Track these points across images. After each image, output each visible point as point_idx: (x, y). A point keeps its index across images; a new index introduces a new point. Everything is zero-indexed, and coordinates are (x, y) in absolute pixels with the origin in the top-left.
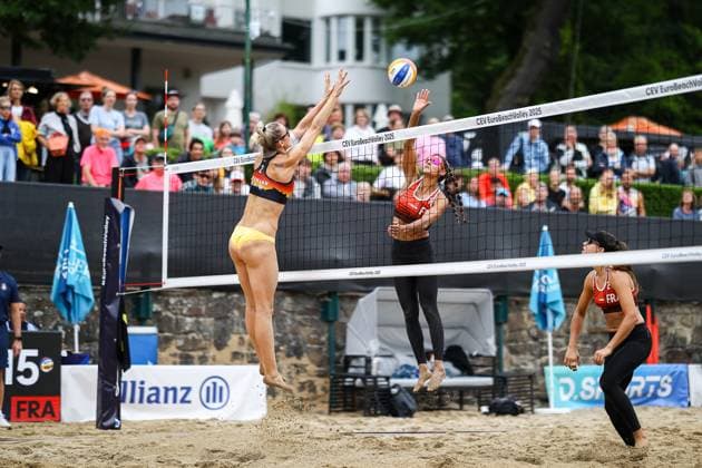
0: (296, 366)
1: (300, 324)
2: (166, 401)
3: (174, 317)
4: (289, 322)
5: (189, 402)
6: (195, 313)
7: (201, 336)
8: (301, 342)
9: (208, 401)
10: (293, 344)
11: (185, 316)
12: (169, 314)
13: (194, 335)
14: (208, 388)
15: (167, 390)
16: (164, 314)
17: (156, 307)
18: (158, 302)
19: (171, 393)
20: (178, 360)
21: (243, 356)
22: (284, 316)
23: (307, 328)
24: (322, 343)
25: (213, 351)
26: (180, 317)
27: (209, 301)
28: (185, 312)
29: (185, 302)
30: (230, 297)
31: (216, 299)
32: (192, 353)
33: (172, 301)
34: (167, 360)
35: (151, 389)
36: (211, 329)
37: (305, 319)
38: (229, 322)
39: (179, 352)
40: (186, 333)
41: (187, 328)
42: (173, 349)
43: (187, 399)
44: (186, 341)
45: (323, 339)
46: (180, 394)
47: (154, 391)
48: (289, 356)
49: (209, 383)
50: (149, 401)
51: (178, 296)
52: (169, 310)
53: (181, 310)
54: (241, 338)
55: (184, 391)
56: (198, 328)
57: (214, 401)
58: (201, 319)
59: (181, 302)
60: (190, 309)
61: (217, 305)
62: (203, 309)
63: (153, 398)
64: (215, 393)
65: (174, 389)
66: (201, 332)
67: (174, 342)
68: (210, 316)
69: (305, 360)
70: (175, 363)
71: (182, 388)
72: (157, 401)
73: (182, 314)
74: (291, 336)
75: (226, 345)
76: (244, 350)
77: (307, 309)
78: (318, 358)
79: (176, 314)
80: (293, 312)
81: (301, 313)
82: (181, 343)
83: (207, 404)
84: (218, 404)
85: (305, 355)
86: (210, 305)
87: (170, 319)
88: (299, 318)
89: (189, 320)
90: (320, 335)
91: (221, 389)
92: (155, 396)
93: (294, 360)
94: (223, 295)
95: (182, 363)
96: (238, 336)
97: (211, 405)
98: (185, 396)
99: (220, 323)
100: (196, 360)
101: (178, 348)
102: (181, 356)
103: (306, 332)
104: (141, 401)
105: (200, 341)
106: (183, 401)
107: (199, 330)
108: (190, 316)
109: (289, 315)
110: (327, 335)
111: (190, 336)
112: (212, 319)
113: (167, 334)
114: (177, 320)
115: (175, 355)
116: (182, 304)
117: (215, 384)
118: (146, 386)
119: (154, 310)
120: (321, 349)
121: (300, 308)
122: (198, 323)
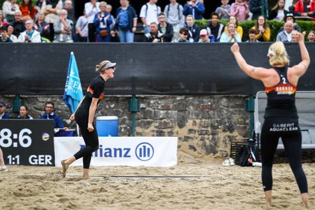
0: (229, 136)
1: (232, 113)
2: (115, 156)
3: (153, 111)
4: (225, 112)
5: (129, 156)
6: (166, 108)
7: (169, 121)
8: (233, 123)
9: (141, 156)
10: (227, 124)
11: (160, 110)
12: (151, 109)
13: (165, 120)
14: (141, 149)
15: (116, 150)
16: (147, 109)
17: (142, 105)
18: (143, 102)
19: (118, 152)
20: (155, 134)
21: (195, 131)
22: (222, 108)
23: (237, 115)
24: (247, 124)
25: (177, 129)
26: (156, 110)
27: (174, 101)
28: (159, 108)
29: (160, 102)
30: (187, 99)
31: (179, 100)
32: (164, 130)
33: (152, 102)
34: (149, 134)
35: (106, 149)
36: (176, 116)
37: (235, 110)
38: (187, 112)
39: (156, 129)
40: (161, 119)
41: (161, 117)
42: (152, 128)
43: (128, 155)
44: (160, 123)
45: (247, 121)
46: (124, 152)
47: (108, 151)
48: (224, 131)
49: (141, 146)
50: (106, 156)
51: (155, 99)
52: (150, 107)
53: (158, 106)
54: (195, 122)
55: (126, 151)
56: (167, 116)
57: (145, 156)
58: (169, 112)
59: (158, 102)
60: (162, 106)
61: (179, 104)
62: (171, 106)
63: (108, 154)
64: (145, 152)
65: (120, 150)
66: (170, 118)
67: (153, 124)
68: (175, 110)
69: (235, 133)
70: (153, 136)
71: (125, 149)
72: (110, 156)
73: (158, 109)
74: (226, 120)
75: (184, 125)
76: (196, 128)
77: (237, 105)
78: (244, 132)
79: (154, 109)
80: (228, 107)
81: (232, 107)
82: (157, 124)
83: (140, 158)
84: (147, 158)
85: (236, 130)
86: (175, 103)
87: (151, 112)
88: (231, 110)
89: (162, 112)
90: (245, 120)
91: (149, 149)
92: (109, 153)
93: (228, 133)
94: (183, 97)
95: (157, 136)
96: (193, 120)
97: (142, 158)
98: (127, 153)
99: (181, 113)
100: (166, 134)
101: (156, 127)
102: (157, 132)
103: (236, 118)
104: (101, 156)
105: (169, 123)
106: (125, 156)
107: (168, 117)
108: (163, 110)
109: (225, 108)
110: (249, 119)
111: (163, 121)
112: (176, 111)
113: (148, 120)
114: (155, 112)
115: (153, 131)
116: (158, 104)
117: (145, 147)
118: (103, 148)
119: (141, 107)
120: (246, 127)
121: (231, 104)
122: (167, 113)
